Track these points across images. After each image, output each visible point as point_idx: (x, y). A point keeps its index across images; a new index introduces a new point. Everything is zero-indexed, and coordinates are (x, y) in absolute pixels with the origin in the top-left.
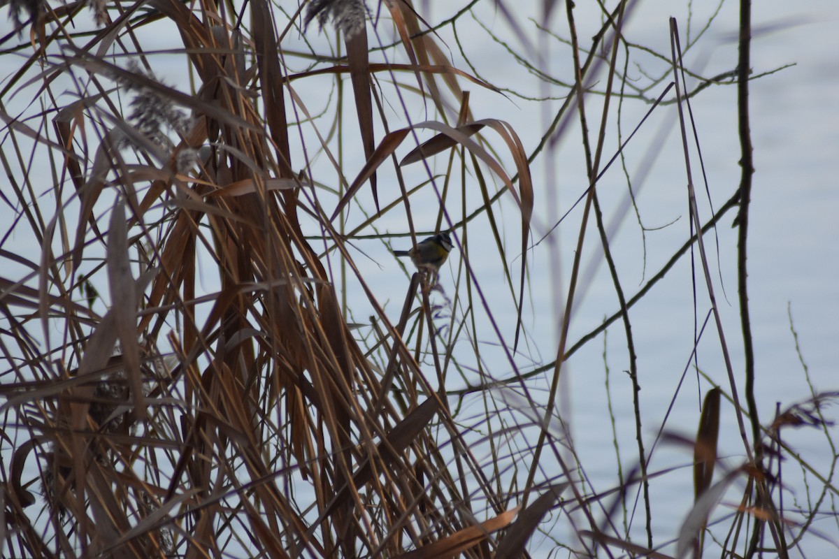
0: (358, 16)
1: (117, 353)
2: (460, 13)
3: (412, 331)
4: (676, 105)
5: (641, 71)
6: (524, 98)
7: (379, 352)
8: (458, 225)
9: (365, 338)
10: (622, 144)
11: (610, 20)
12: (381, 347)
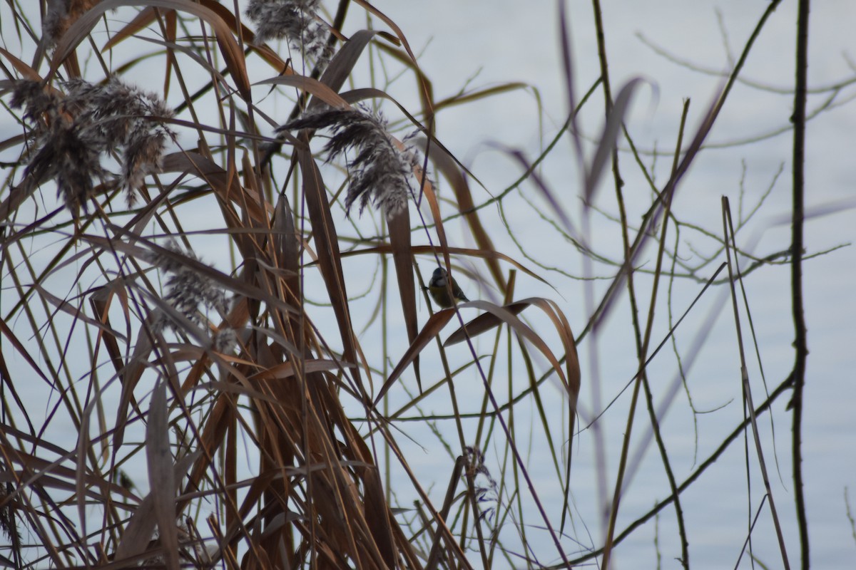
0: (400, 196)
1: (155, 537)
2: (507, 191)
3: (458, 516)
4: (728, 285)
5: (692, 250)
6: (572, 277)
7: (424, 537)
8: (504, 407)
9: (409, 523)
10: (673, 325)
11: (660, 197)
12: (426, 532)
